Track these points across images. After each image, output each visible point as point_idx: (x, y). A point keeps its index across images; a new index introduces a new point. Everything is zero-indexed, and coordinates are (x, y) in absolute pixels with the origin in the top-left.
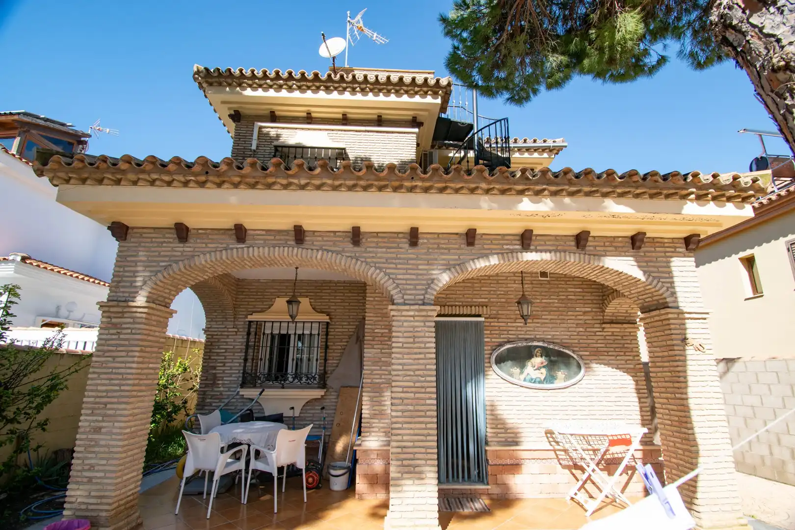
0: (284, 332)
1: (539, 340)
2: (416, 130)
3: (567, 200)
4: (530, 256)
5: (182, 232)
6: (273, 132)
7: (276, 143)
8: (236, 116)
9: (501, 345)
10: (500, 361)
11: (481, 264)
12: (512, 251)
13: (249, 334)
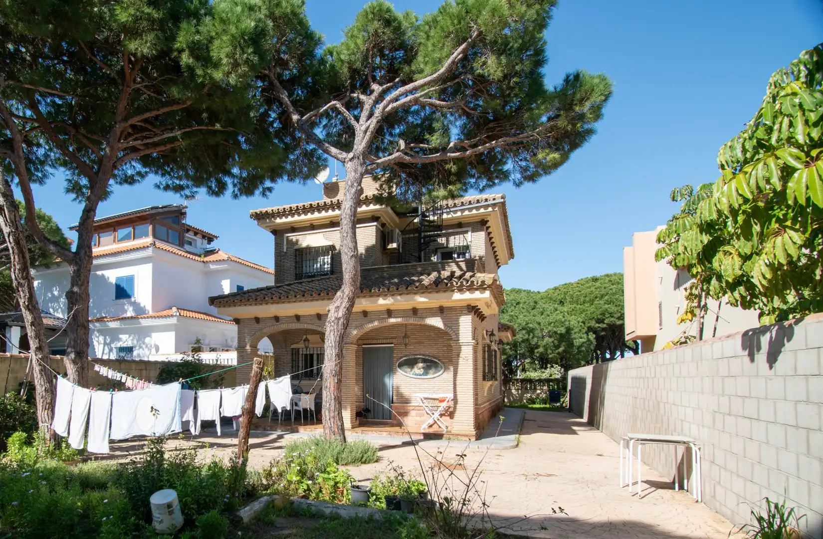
0: (312, 353)
1: (420, 355)
2: (375, 224)
3: (399, 297)
4: (392, 320)
5: (257, 320)
6: (294, 239)
7: (296, 247)
8: (274, 232)
9: (401, 358)
10: (400, 366)
11: (370, 325)
12: (383, 318)
13: (292, 354)
